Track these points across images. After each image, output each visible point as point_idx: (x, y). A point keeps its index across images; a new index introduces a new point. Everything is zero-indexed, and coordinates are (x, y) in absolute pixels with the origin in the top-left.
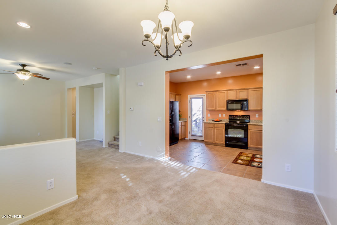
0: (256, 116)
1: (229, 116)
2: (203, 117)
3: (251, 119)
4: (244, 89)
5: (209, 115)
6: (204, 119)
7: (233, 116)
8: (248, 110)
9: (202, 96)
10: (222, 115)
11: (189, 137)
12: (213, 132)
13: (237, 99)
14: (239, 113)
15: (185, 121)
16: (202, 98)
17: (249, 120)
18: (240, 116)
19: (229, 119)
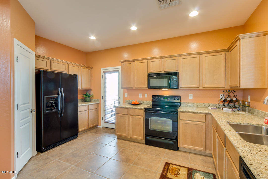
0: (189, 97)
1: (153, 96)
2: (119, 98)
3: (182, 101)
4: (173, 56)
5: (126, 95)
6: (120, 101)
7: (158, 96)
8: (178, 88)
9: (118, 69)
10: (143, 95)
11: (102, 125)
12: (127, 121)
13: (163, 72)
14: (166, 93)
15: (97, 103)
16: (118, 71)
17: (180, 103)
18: (167, 97)
19: (153, 102)
